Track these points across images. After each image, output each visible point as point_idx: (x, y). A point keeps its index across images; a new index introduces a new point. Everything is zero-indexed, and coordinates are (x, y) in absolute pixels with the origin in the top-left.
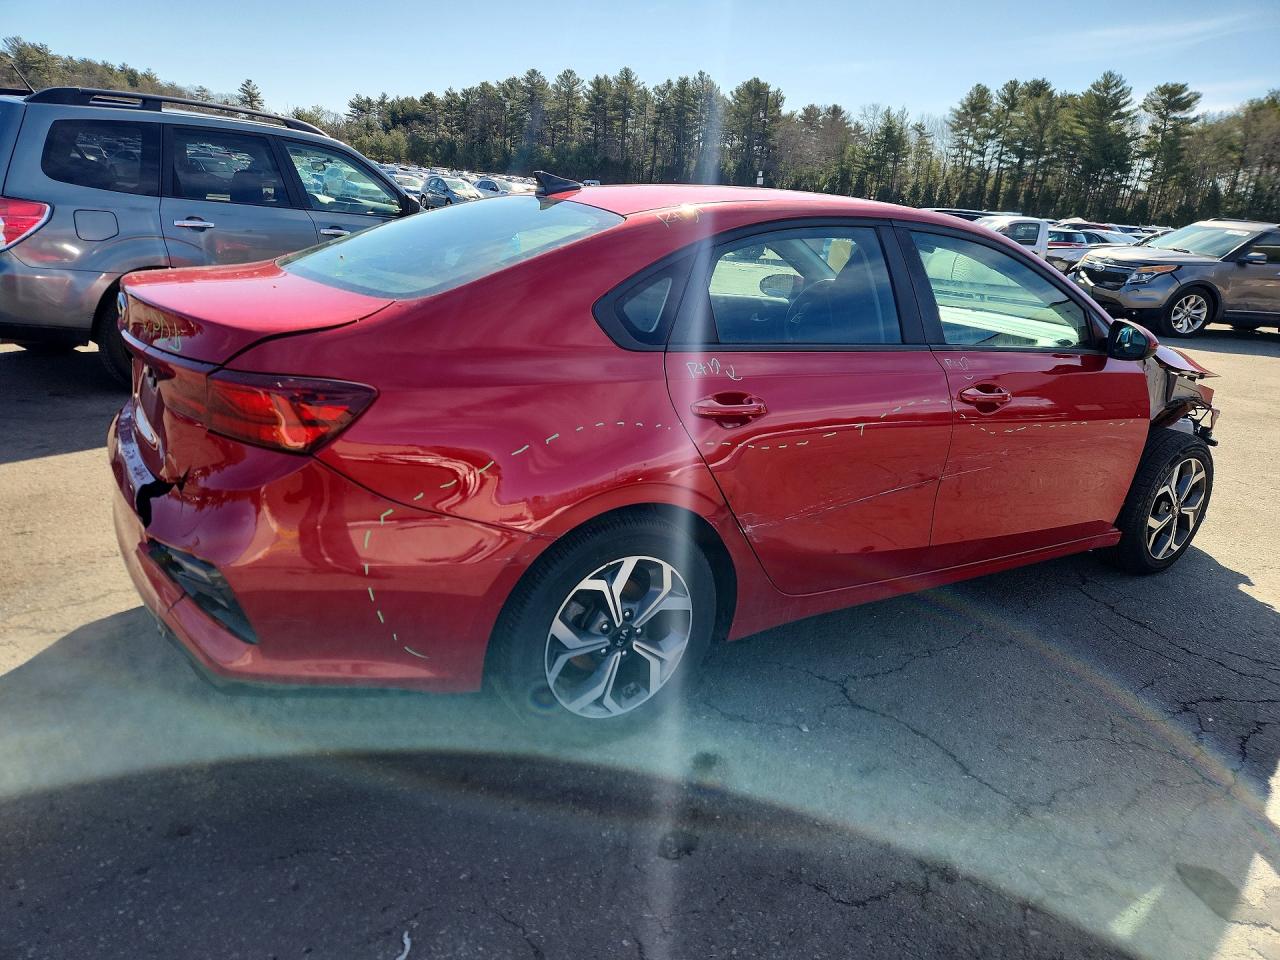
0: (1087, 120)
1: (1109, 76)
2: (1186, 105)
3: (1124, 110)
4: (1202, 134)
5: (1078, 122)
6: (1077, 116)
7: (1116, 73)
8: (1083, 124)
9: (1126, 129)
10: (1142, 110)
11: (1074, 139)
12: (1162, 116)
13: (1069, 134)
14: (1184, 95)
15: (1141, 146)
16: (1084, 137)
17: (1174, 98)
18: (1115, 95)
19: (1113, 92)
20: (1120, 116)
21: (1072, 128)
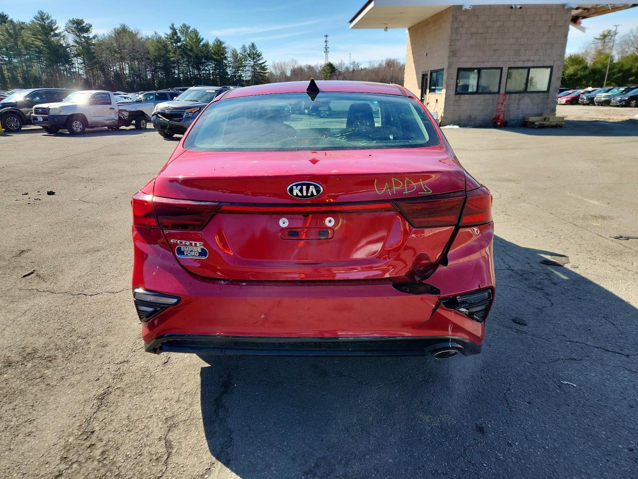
0: (39, 37)
1: (41, 13)
2: (87, 30)
3: (57, 32)
4: (100, 45)
5: (35, 38)
6: (33, 35)
7: (45, 12)
8: (38, 39)
9: (62, 42)
10: (66, 32)
11: (37, 47)
12: (77, 36)
13: (32, 44)
14: (84, 25)
15: (74, 51)
16: (41, 46)
17: (80, 27)
18: (49, 23)
19: (47, 22)
20: (56, 35)
21: (33, 41)
